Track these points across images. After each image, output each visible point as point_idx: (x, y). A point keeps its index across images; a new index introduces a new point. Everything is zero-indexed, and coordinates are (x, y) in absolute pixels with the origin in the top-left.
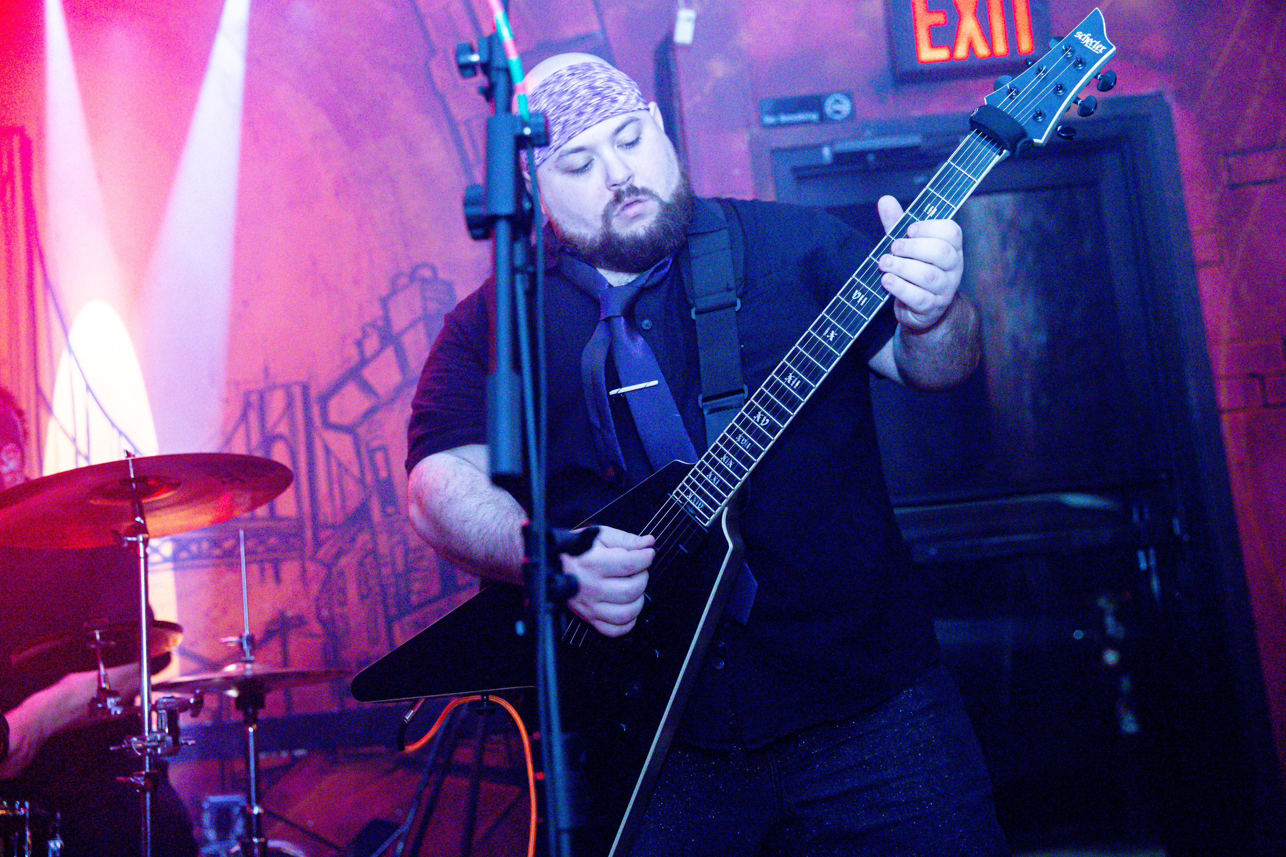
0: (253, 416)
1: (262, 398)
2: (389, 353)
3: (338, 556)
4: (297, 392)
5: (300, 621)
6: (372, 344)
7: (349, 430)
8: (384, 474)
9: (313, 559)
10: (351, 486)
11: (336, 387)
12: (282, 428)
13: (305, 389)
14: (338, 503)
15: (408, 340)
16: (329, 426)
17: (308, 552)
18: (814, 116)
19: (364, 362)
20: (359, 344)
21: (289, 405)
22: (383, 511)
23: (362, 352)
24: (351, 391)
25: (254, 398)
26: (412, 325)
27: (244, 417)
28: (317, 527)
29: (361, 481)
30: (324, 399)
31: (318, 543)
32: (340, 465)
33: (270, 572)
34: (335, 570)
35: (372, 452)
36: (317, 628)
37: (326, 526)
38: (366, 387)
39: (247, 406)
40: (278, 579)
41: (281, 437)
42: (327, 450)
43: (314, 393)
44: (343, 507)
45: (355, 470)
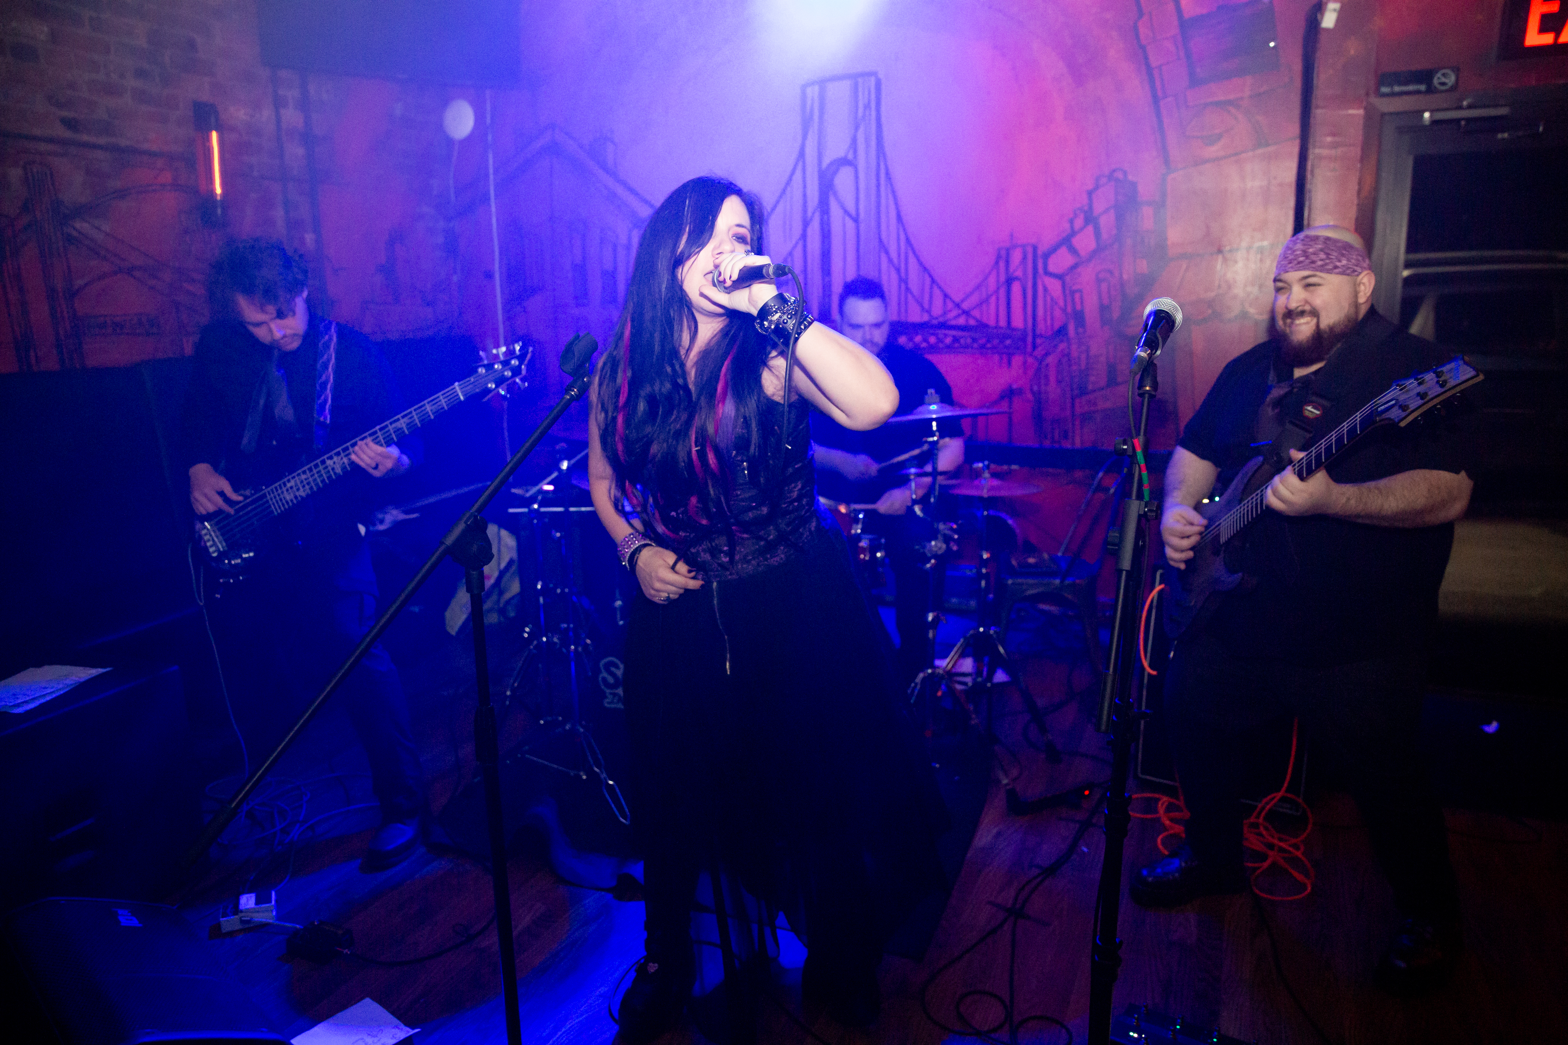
0: (1002, 264)
1: (1008, 254)
2: (1090, 229)
3: (1047, 354)
4: (1030, 250)
5: (1020, 392)
6: (1079, 223)
7: (1060, 277)
8: (1078, 308)
9: (1031, 356)
10: (1058, 313)
11: (1054, 250)
12: (1019, 273)
13: (1035, 248)
14: (1049, 322)
15: (1103, 221)
16: (1047, 273)
17: (1029, 351)
18: (1423, 87)
19: (1073, 233)
20: (1071, 222)
21: (1024, 258)
22: (1076, 330)
23: (1072, 227)
24: (1063, 250)
25: (1003, 253)
26: (1106, 211)
27: (997, 263)
28: (1035, 336)
29: (1064, 310)
30: (1046, 256)
31: (1035, 347)
32: (1052, 299)
33: (1005, 360)
34: (1044, 363)
35: (1073, 293)
36: (1029, 396)
37: (1041, 336)
38: (1073, 251)
39: (999, 257)
40: (1009, 363)
41: (1017, 278)
42: (1045, 289)
43: (1040, 252)
44: (1052, 325)
45: (1062, 303)
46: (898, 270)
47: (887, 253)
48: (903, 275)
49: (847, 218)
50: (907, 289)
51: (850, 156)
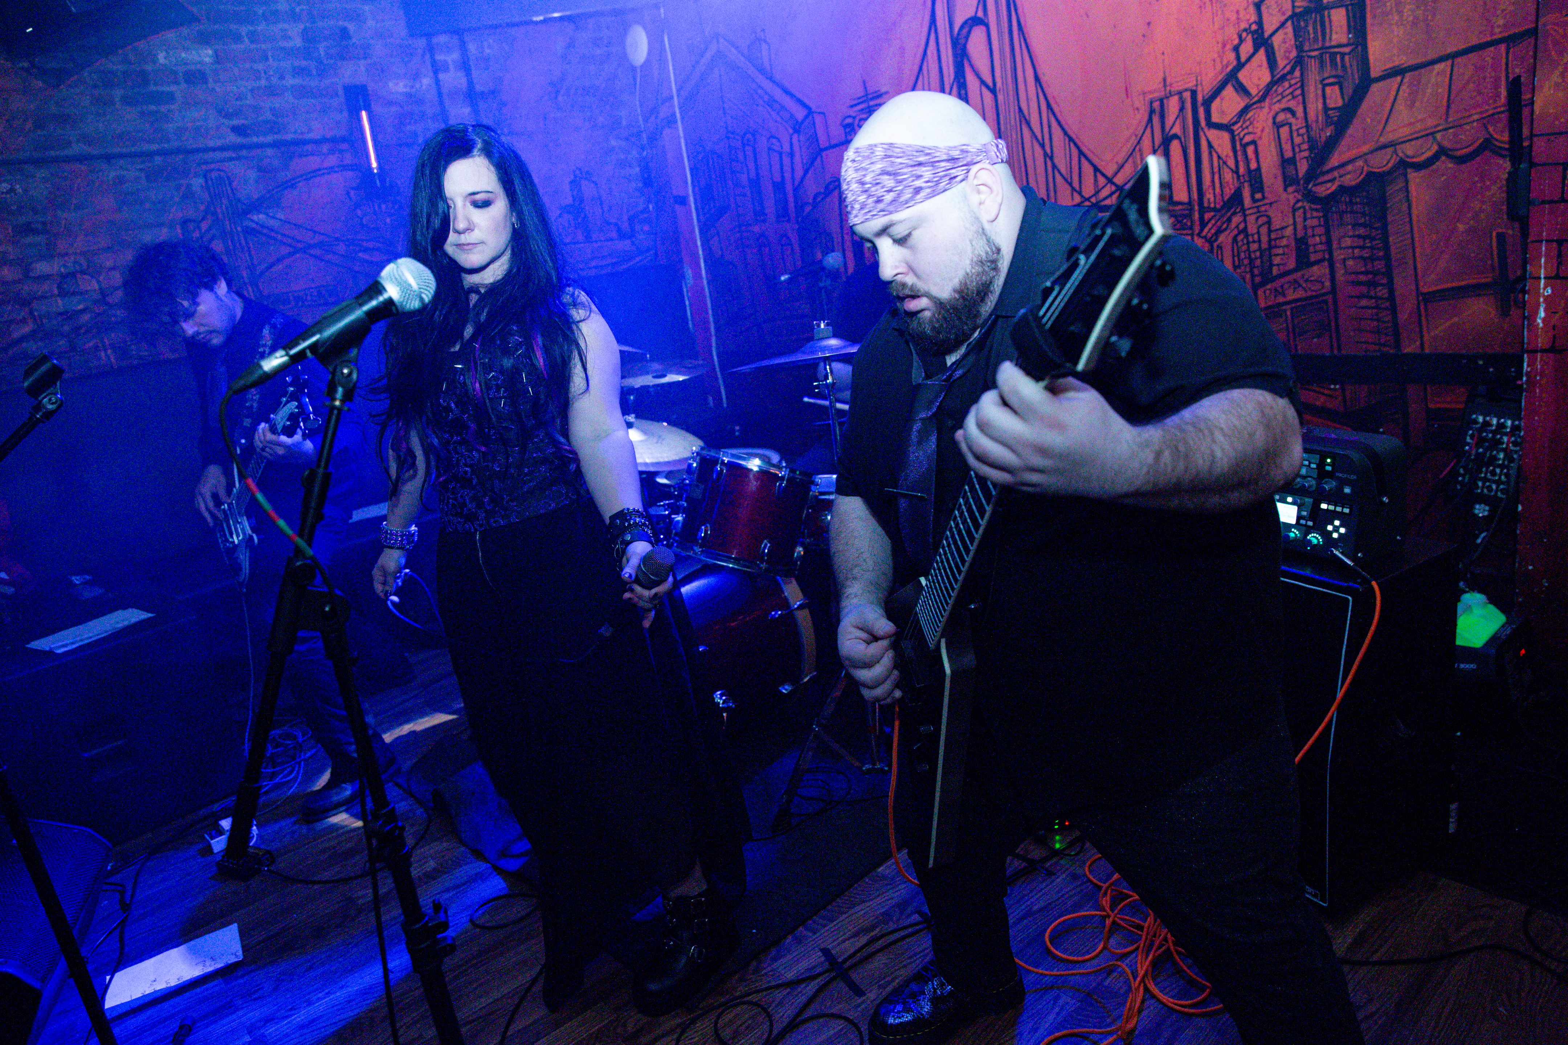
0: (1156, 120)
1: (1162, 106)
2: (1262, 52)
3: (1219, 231)
4: (1187, 95)
6: (1247, 48)
7: (1226, 128)
8: (1253, 166)
9: (1199, 235)
10: (1228, 176)
11: (1217, 92)
12: (1177, 130)
13: (1194, 93)
14: (1218, 190)
15: (1277, 41)
16: (1211, 125)
17: (1197, 229)
19: (1240, 65)
20: (1236, 49)
21: (1182, 109)
22: (1252, 197)
23: (1238, 58)
24: (1229, 91)
25: (1156, 105)
26: (1283, 25)
27: (1150, 120)
28: (1203, 210)
29: (1236, 172)
30: (1208, 103)
31: (1203, 224)
32: (1219, 157)
34: (1215, 245)
35: (1244, 146)
37: (1210, 209)
38: (1242, 89)
39: (1152, 112)
41: (1175, 136)
42: (1210, 146)
43: (1200, 98)
44: (1222, 194)
45: (1231, 163)
46: (1043, 146)
47: (1028, 124)
48: (1048, 151)
49: (984, 90)
50: (1054, 167)
51: (980, 14)
